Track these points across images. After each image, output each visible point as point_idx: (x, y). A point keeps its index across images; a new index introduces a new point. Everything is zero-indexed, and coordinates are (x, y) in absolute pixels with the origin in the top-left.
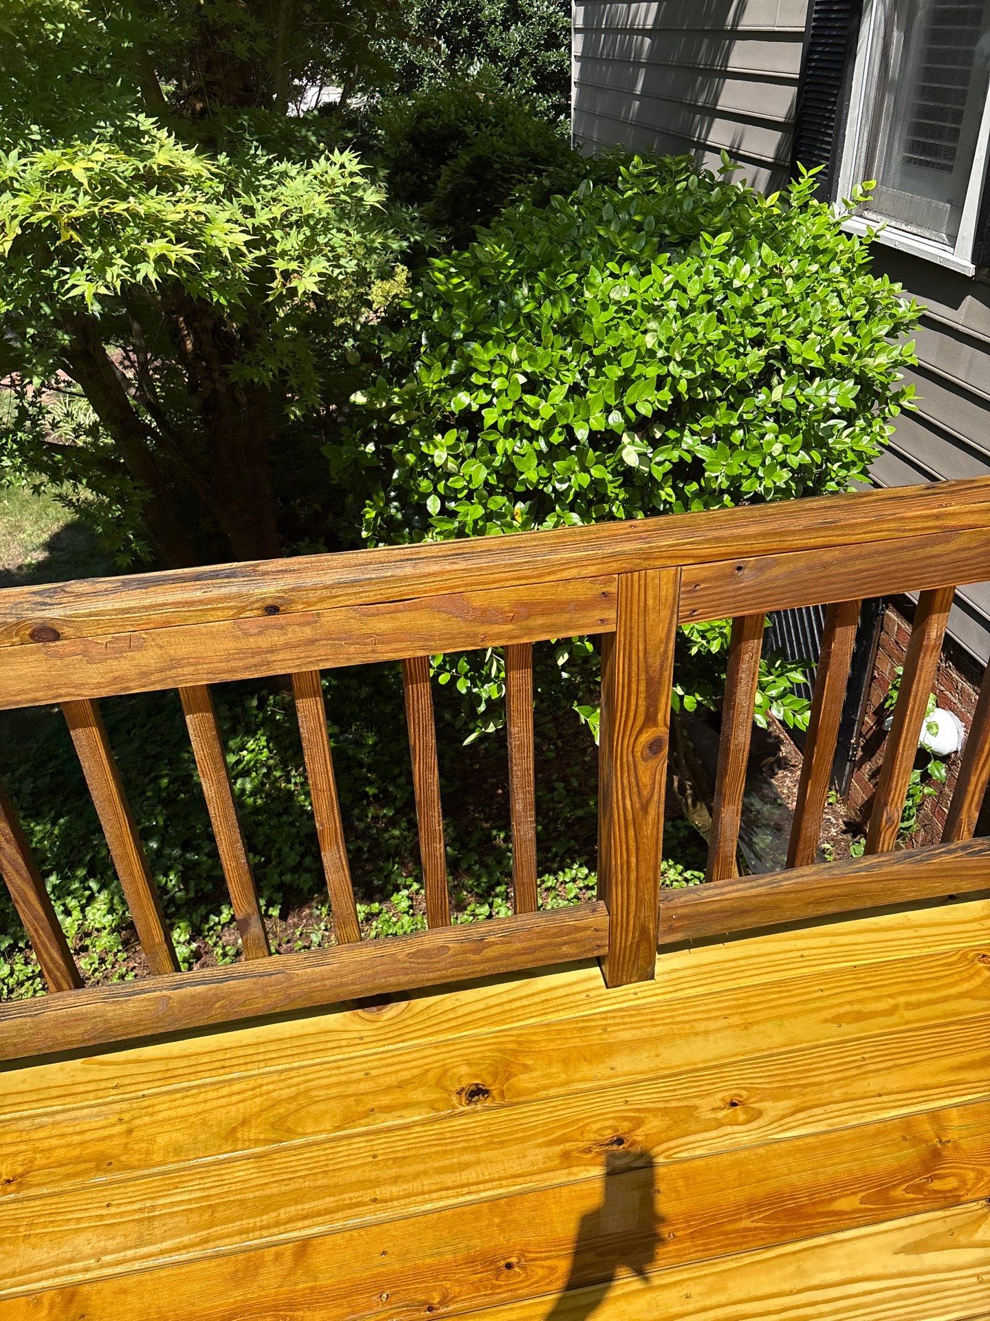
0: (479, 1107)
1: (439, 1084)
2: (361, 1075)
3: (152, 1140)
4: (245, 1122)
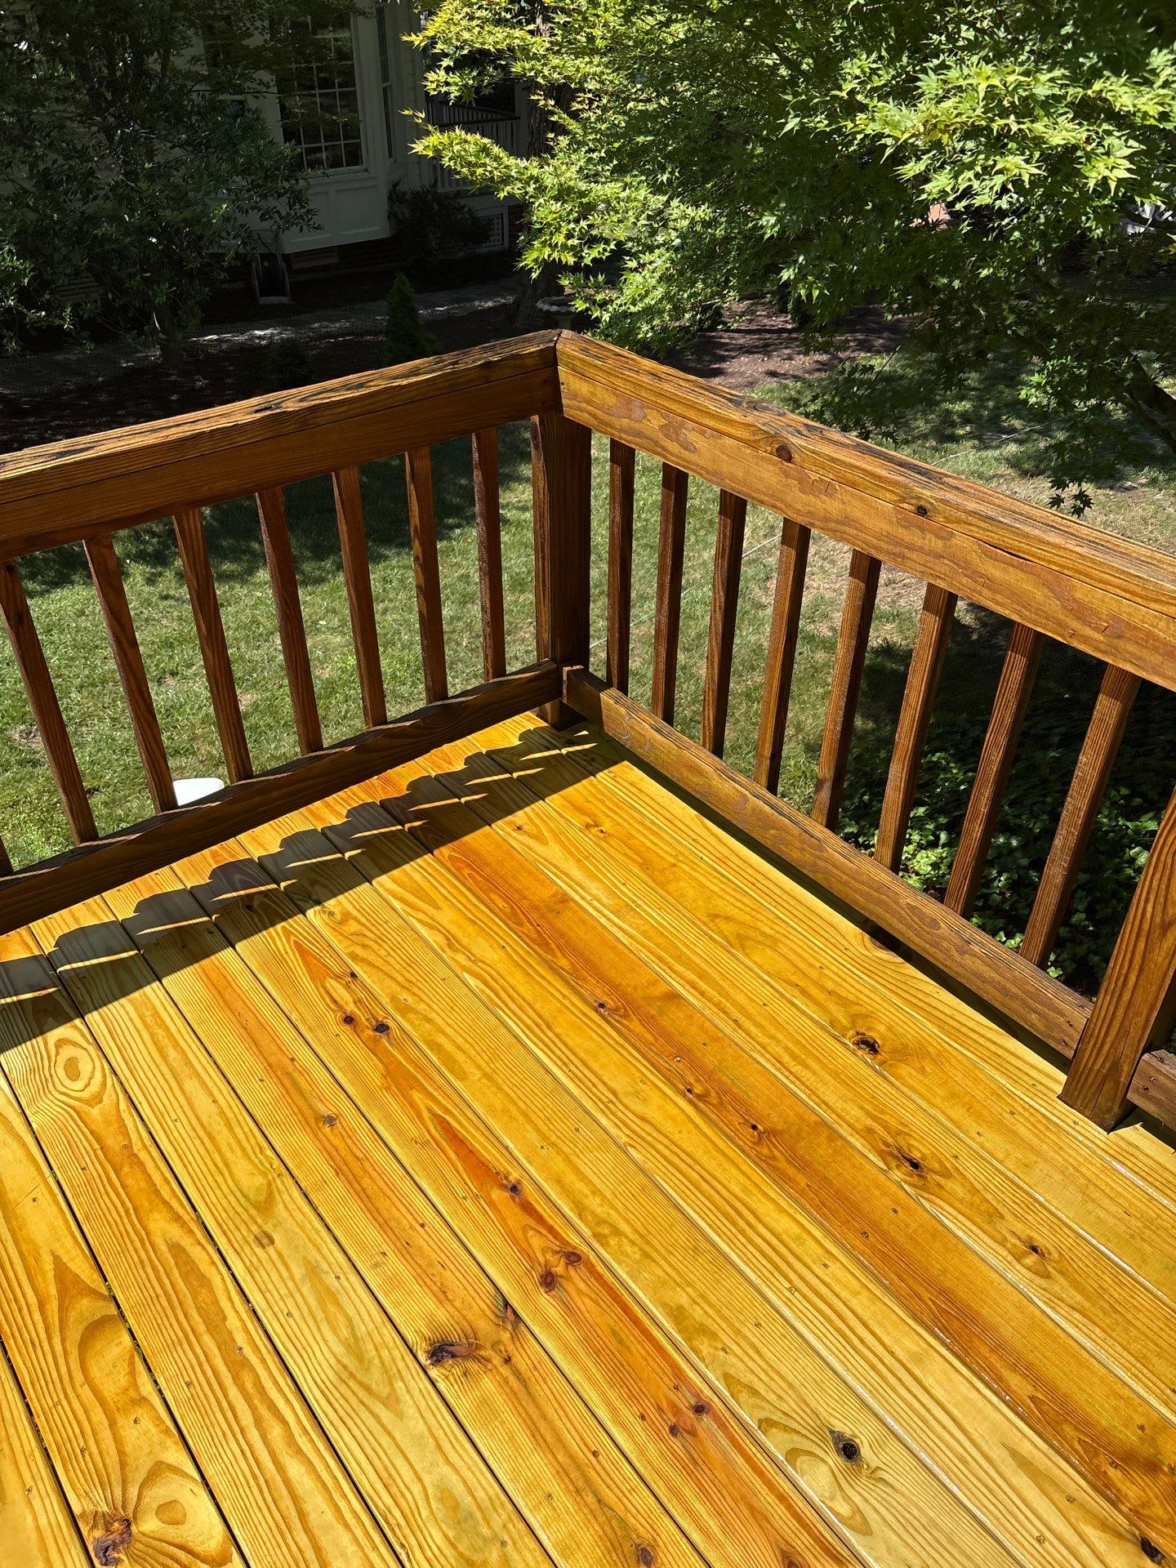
0: (860, 1053)
1: (854, 1018)
2: (818, 965)
3: (678, 880)
4: (728, 919)
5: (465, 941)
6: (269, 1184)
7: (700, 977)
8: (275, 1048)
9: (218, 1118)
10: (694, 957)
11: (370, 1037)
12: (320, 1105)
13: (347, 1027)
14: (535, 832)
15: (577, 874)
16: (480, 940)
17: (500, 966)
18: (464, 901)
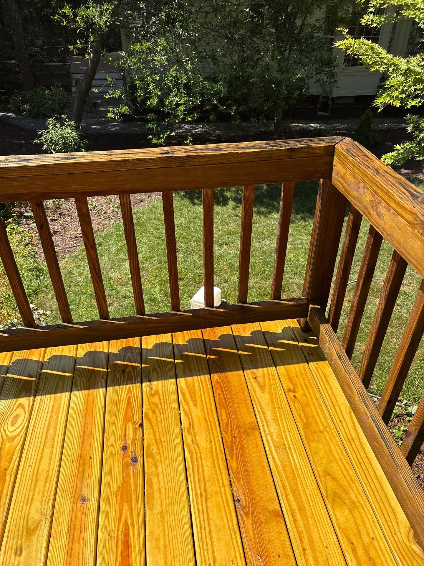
2: (372, 535)
3: (319, 442)
5: (196, 430)
6: (40, 520)
7: (299, 509)
8: (88, 448)
9: (45, 473)
10: (303, 495)
11: (127, 462)
12: (85, 489)
13: (122, 452)
14: (262, 383)
15: (269, 416)
16: (204, 433)
17: (203, 452)
18: (209, 407)
